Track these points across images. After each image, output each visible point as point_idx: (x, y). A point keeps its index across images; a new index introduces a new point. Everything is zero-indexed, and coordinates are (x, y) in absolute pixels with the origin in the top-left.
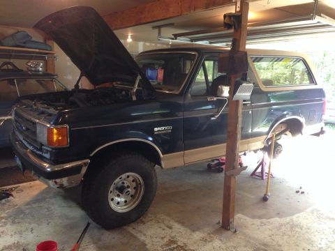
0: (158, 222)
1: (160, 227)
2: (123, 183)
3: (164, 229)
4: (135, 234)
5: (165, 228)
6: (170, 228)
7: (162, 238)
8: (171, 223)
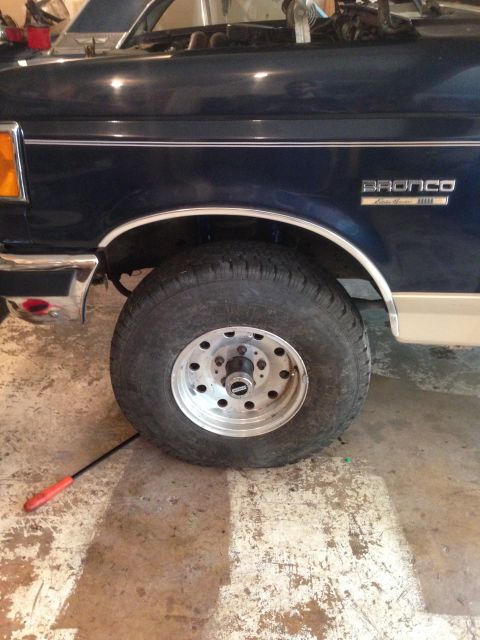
0: (339, 505)
1: (327, 530)
2: (241, 350)
3: (331, 544)
4: (235, 518)
5: (342, 539)
6: (358, 550)
7: (298, 581)
8: (379, 527)
